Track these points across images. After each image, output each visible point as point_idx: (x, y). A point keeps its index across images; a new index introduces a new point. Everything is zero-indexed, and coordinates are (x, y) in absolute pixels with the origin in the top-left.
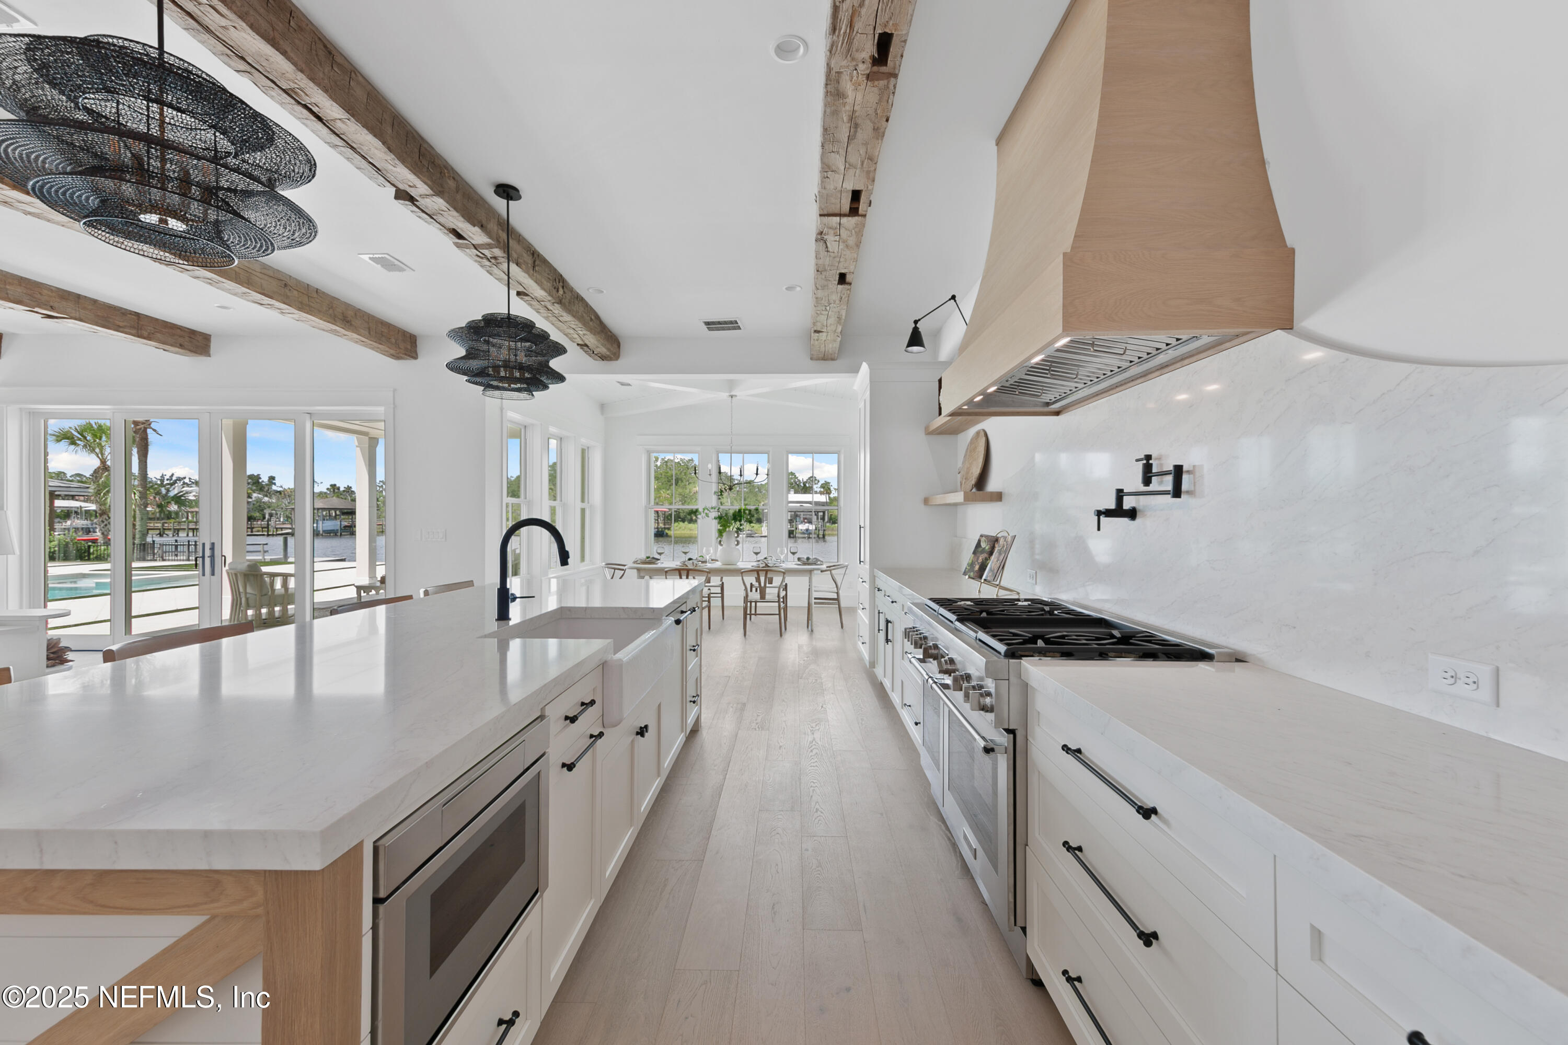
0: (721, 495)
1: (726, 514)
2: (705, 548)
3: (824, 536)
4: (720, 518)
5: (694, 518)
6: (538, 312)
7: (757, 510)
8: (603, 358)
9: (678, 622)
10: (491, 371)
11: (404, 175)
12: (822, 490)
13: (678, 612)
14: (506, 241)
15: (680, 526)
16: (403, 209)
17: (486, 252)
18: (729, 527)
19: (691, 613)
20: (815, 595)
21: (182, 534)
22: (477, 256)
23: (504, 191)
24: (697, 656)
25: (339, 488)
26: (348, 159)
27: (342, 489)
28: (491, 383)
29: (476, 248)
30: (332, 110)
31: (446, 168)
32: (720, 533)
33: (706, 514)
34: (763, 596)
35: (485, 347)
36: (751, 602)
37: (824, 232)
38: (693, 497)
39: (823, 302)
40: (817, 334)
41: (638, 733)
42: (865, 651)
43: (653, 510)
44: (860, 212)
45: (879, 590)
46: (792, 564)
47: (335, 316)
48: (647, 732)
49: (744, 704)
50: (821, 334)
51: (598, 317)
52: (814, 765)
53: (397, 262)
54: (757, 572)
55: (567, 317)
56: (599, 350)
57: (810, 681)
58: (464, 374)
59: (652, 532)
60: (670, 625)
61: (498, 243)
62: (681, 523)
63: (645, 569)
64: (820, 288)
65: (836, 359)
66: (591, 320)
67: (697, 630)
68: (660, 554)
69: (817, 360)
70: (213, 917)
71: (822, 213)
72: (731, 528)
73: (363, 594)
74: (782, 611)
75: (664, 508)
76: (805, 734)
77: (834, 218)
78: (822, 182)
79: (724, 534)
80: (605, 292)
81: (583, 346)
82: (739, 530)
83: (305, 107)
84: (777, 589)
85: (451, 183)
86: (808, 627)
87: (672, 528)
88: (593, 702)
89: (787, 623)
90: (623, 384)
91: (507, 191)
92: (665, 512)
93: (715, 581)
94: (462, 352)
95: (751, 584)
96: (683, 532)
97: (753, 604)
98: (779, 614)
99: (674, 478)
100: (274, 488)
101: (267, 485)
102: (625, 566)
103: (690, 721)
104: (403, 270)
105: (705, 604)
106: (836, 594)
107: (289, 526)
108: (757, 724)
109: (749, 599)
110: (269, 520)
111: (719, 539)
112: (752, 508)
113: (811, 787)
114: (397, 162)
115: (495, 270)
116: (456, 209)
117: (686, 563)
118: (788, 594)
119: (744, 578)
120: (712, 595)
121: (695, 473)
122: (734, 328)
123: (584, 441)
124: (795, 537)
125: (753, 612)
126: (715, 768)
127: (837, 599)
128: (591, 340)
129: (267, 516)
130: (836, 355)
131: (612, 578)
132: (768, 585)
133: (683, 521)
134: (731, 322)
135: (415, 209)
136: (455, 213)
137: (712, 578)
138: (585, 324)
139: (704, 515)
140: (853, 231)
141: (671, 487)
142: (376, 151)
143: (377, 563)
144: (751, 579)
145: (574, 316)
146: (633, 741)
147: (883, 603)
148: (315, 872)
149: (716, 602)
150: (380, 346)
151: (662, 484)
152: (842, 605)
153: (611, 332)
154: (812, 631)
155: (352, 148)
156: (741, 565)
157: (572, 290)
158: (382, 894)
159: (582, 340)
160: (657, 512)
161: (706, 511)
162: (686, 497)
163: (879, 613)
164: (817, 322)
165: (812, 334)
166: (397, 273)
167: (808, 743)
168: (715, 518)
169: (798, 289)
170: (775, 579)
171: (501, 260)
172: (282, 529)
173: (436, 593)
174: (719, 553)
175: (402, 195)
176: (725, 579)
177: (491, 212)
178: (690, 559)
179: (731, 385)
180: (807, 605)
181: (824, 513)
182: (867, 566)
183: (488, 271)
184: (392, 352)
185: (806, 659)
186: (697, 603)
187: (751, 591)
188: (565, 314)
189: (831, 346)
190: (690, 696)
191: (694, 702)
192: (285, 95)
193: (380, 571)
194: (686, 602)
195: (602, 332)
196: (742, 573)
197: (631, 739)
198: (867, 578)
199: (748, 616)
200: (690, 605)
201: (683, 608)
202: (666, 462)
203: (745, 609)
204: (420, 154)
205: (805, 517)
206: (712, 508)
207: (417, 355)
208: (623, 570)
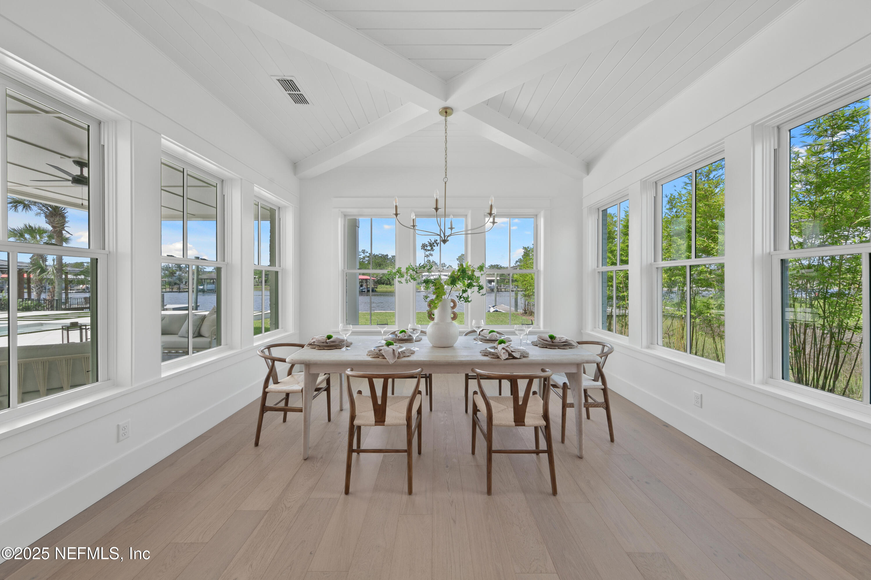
101: (184, 268)
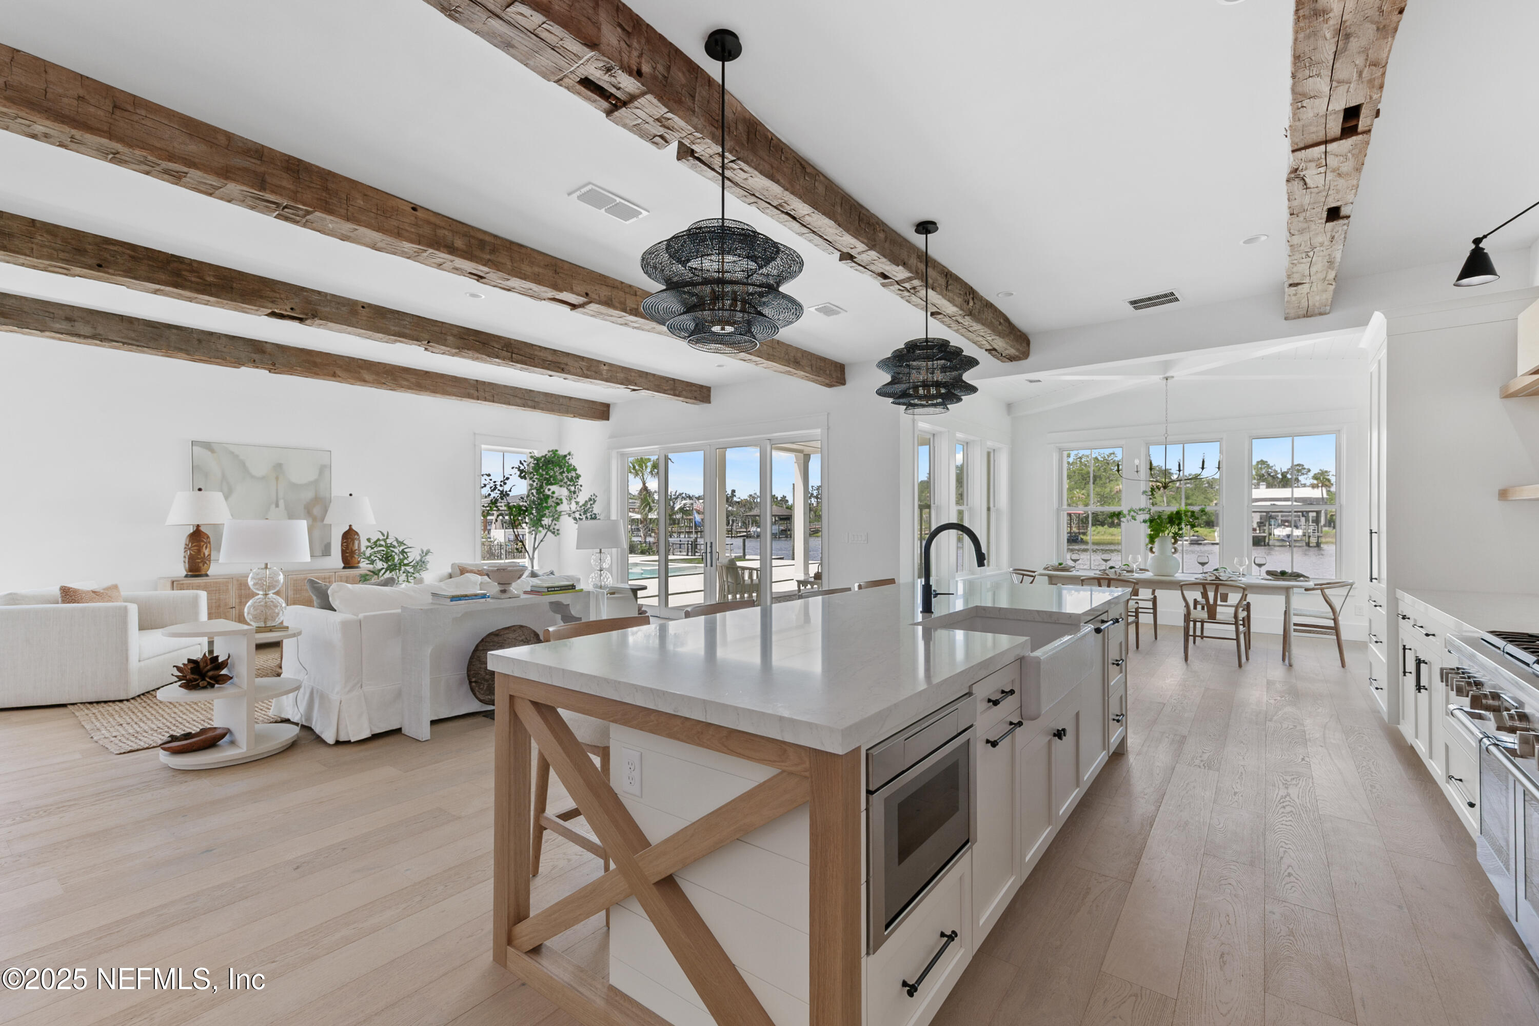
0: (1153, 494)
1: (1159, 517)
2: (1130, 556)
3: (1318, 545)
4: (1152, 521)
5: (1116, 521)
6: (949, 327)
7: (1203, 511)
8: (1011, 359)
9: (1098, 631)
10: (911, 392)
11: (848, 241)
12: (1315, 482)
13: (1098, 621)
14: (924, 271)
15: (1097, 531)
16: (846, 267)
17: (907, 285)
18: (1163, 531)
19: (1114, 623)
20: (1295, 619)
21: (682, 536)
22: (899, 290)
23: (924, 228)
24: (1121, 672)
25: (777, 498)
26: (810, 241)
27: (779, 499)
28: (912, 402)
29: (898, 284)
30: (801, 208)
31: (877, 223)
32: (1152, 539)
33: (1132, 516)
34: (1212, 615)
35: (907, 370)
36: (1195, 622)
37: (1300, 169)
38: (1116, 497)
39: (1302, 247)
40: (1295, 288)
41: (1055, 735)
42: (1382, 701)
43: (1066, 513)
44: (1361, 128)
45: (1404, 617)
46: (1257, 576)
47: (789, 360)
48: (1065, 735)
49: (1184, 737)
50: (1300, 287)
51: (1007, 320)
52: (1287, 823)
53: (835, 308)
54: (1203, 586)
55: (977, 326)
56: (1007, 352)
57: (1285, 726)
58: (890, 397)
59: (1065, 537)
60: (1090, 631)
61: (918, 274)
62: (1100, 528)
63: (1057, 576)
64: (1296, 233)
65: (1329, 313)
66: (1000, 323)
67: (1121, 643)
68: (1075, 561)
69: (1295, 319)
70: (783, 771)
71: (1296, 147)
72: (1167, 532)
73: (802, 588)
74: (1242, 637)
75: (1080, 510)
76: (1274, 785)
77: (1316, 149)
78: (1294, 114)
79: (1157, 540)
80: (1014, 293)
81: (992, 351)
82: (1176, 537)
83: (787, 214)
84: (1233, 609)
85: (881, 235)
86: (1284, 660)
87: (1089, 532)
88: (1012, 692)
89: (1250, 653)
90: (1031, 381)
91: (926, 227)
92: (1079, 514)
93: (1145, 593)
94: (887, 378)
95: (1195, 600)
96: (1102, 537)
97: (1199, 625)
98: (1238, 639)
99: (1092, 476)
100: (735, 499)
102: (1034, 572)
103: (1114, 740)
104: (837, 313)
105: (1131, 619)
106: (1333, 622)
107: (745, 530)
108: (1202, 761)
109: (1192, 616)
110: (732, 525)
111: (1150, 546)
112: (1196, 509)
113: (1282, 847)
114: (844, 233)
115: (914, 298)
116: (885, 256)
117: (1107, 572)
118: (1252, 616)
119: (1185, 592)
120: (1140, 610)
121: (1118, 471)
122: (1171, 301)
123: (990, 444)
124: (1268, 545)
125: (1198, 633)
126: (1146, 797)
127: (1336, 629)
128: (1000, 343)
129: (731, 522)
130: (1328, 308)
131: (1021, 582)
132: (1219, 602)
133: (1102, 524)
134: (1166, 296)
135: (854, 264)
136: (884, 260)
137: (1141, 591)
138: (994, 330)
139: (1130, 518)
140: (1349, 155)
141: (1087, 486)
142: (830, 230)
143: (810, 562)
144: (1194, 595)
145: (983, 324)
146: (1050, 741)
147: (1409, 635)
148: (838, 755)
149: (1146, 619)
150: (819, 378)
151: (1076, 483)
152: (1344, 636)
153: (1020, 331)
154: (1291, 665)
155: (814, 232)
156: (1179, 576)
157: (981, 299)
158: (871, 788)
159: (991, 345)
160: (1070, 515)
161: (1132, 513)
162: (1106, 497)
163: (1404, 649)
164: (1293, 273)
165: (1287, 289)
166: (835, 316)
167: (1279, 797)
168: (1145, 521)
169: (1263, 238)
170: (1230, 595)
171: (919, 288)
172: (740, 532)
173: (866, 587)
174: (1149, 561)
175: (847, 257)
176: (1158, 592)
177: (912, 248)
178: (1111, 568)
179: (1167, 365)
180: (1281, 631)
181: (1318, 513)
182: (1384, 585)
183: (907, 301)
184: (827, 381)
185: (1279, 698)
186: (1121, 614)
187: (1195, 608)
188: (974, 324)
189: (1318, 298)
190: (1114, 715)
191: (1118, 721)
192: (775, 210)
193: (813, 569)
194: (1107, 611)
195: (1011, 333)
196: (1181, 586)
197: (1048, 739)
198: (1383, 601)
199: (1191, 639)
200: (1113, 614)
201: (1104, 617)
202: (1081, 458)
203: (1186, 629)
204: (860, 220)
205: (1284, 518)
206: (1140, 510)
207: (845, 381)
208: (1032, 576)
